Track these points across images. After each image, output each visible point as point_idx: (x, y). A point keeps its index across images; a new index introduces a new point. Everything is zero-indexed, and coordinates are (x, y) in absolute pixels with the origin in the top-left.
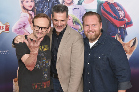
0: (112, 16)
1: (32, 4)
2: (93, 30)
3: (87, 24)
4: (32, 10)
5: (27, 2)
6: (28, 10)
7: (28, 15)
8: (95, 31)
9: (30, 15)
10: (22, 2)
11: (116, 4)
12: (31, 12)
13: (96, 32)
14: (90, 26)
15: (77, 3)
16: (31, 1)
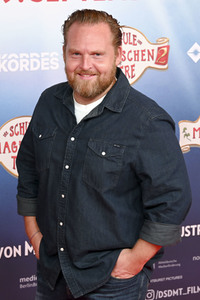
2: (94, 70)
3: (78, 49)
8: (99, 73)
13: (102, 76)
14: (87, 56)
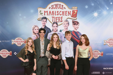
0: (76, 38)
1: (38, 31)
4: (38, 34)
5: (35, 30)
6: (36, 34)
7: (36, 36)
9: (37, 36)
10: (33, 30)
11: (78, 32)
12: (37, 35)
15: (59, 31)
16: (38, 29)
